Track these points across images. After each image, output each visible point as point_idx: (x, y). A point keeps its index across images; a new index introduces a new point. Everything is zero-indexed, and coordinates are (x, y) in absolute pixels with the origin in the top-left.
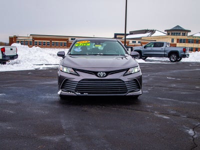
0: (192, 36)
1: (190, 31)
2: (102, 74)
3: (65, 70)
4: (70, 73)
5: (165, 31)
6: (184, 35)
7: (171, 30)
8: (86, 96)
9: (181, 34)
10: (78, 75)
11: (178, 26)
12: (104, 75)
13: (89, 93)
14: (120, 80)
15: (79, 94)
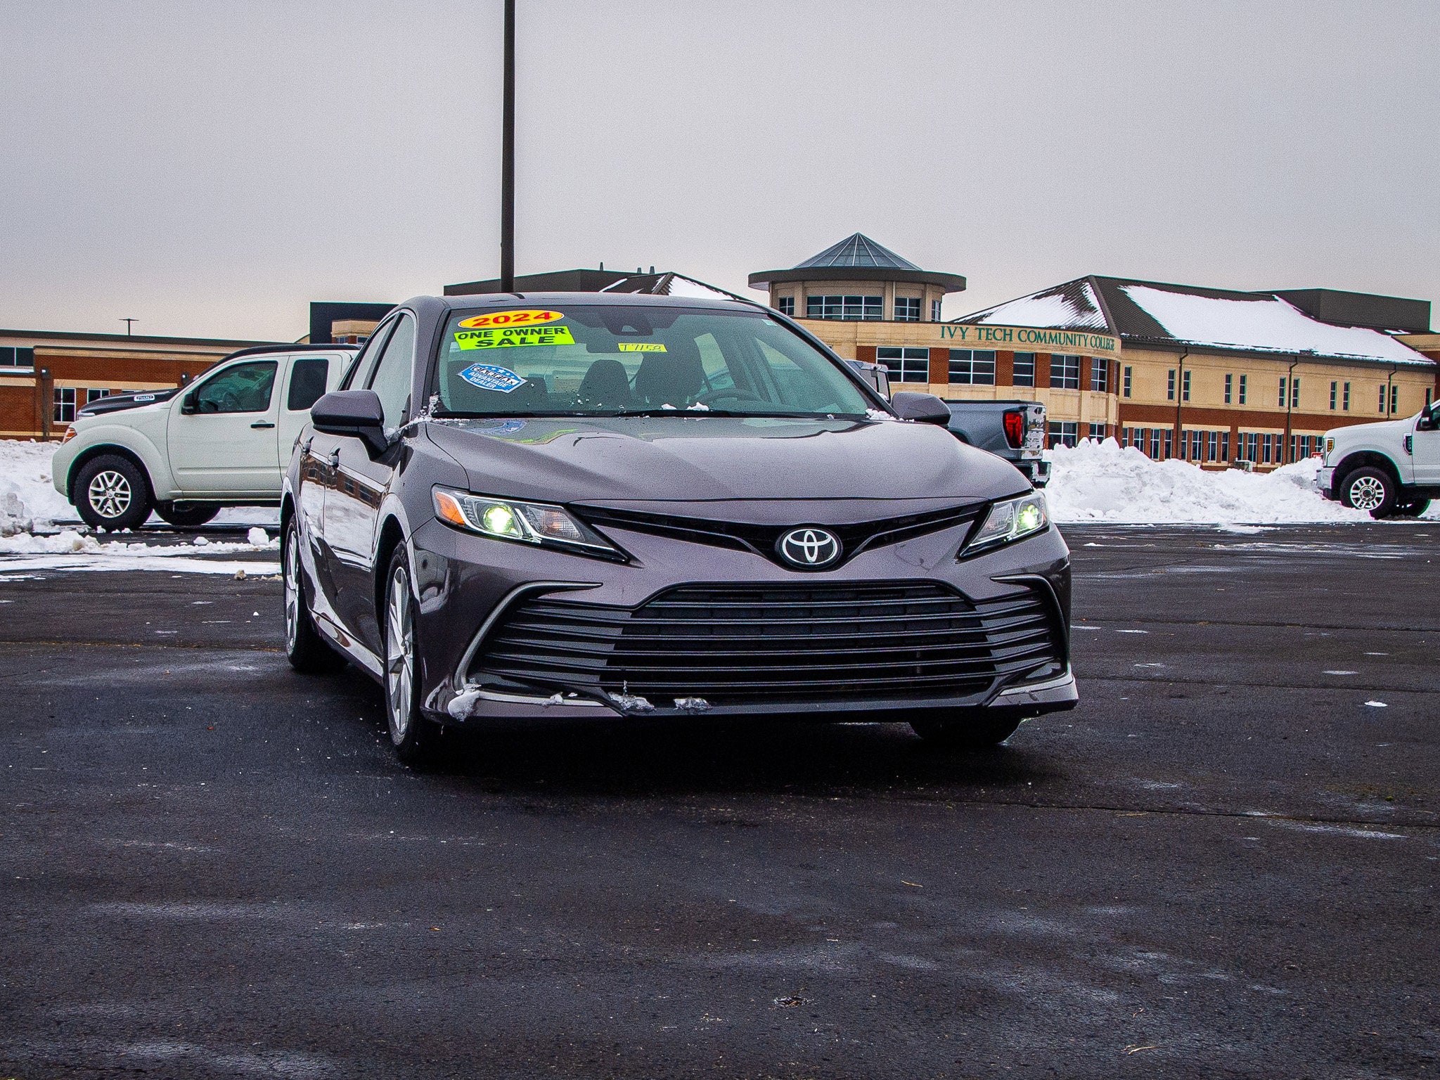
0: (973, 322)
1: (955, 283)
2: (811, 544)
3: (499, 520)
4: (546, 546)
5: (755, 279)
6: (911, 312)
7: (802, 275)
8: (692, 721)
9: (889, 308)
10: (622, 558)
11: (858, 242)
12: (825, 551)
13: (714, 697)
14: (943, 588)
15: (642, 702)
